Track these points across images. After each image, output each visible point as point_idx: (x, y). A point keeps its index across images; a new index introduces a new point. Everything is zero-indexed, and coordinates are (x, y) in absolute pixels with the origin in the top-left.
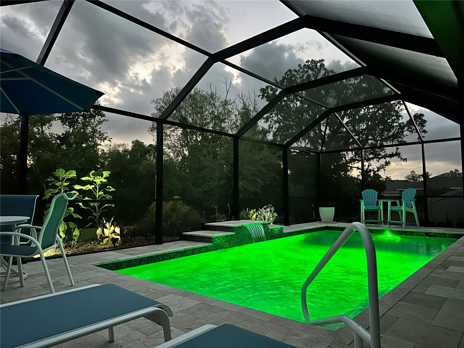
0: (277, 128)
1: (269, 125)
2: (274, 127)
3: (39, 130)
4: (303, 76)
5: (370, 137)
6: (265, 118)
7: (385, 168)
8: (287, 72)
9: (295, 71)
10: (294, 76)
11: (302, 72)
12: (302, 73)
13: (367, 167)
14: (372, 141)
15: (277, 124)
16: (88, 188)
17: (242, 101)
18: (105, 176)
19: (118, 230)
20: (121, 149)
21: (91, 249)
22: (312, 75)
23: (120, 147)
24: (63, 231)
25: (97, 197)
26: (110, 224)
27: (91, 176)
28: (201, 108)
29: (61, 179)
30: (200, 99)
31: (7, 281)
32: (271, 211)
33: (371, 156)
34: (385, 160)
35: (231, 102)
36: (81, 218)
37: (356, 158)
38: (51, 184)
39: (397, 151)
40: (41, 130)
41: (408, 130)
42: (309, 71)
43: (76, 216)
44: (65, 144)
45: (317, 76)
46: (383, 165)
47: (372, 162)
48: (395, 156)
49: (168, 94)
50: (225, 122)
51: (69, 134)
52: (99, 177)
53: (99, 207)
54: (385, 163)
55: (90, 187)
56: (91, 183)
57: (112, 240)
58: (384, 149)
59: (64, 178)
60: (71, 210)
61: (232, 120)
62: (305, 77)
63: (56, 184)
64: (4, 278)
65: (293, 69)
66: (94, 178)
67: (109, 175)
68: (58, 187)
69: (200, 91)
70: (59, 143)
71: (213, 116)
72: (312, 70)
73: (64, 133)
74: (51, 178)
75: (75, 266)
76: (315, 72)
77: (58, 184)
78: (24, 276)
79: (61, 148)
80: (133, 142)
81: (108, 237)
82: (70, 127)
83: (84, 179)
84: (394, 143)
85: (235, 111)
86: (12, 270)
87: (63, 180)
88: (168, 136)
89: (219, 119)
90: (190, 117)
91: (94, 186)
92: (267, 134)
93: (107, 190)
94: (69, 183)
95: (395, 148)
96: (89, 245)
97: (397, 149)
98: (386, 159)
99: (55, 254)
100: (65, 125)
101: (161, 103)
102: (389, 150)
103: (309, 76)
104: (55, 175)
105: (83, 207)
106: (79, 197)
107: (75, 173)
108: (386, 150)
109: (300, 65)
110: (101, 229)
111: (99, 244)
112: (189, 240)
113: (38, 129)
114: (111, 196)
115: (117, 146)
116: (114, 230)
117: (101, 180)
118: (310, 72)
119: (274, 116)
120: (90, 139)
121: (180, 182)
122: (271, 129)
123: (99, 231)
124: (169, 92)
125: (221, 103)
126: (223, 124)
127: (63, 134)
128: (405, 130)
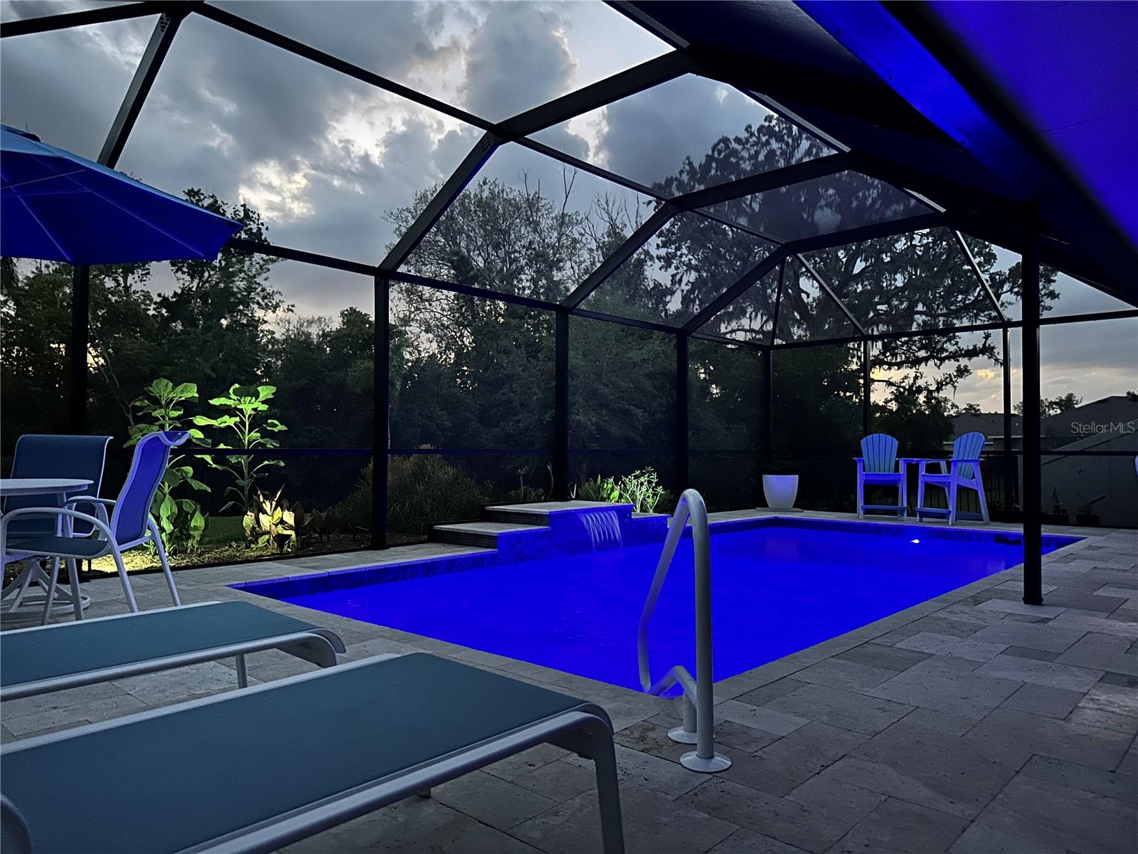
0: (692, 283)
1: (673, 276)
2: (685, 280)
3: (119, 285)
4: (757, 153)
5: (920, 307)
6: (663, 258)
7: (955, 384)
8: (718, 144)
9: (738, 140)
10: (735, 153)
11: (756, 144)
12: (755, 148)
13: (911, 381)
14: (924, 317)
15: (693, 272)
16: (225, 422)
17: (606, 217)
18: (262, 396)
19: (289, 517)
20: (314, 331)
21: (230, 556)
22: (778, 152)
23: (313, 324)
24: (168, 518)
25: (244, 444)
26: (274, 503)
27: (232, 396)
28: (506, 233)
29: (163, 402)
30: (504, 211)
31: (48, 611)
32: (650, 482)
33: (922, 354)
34: (957, 364)
35: (579, 218)
36: (209, 490)
37: (887, 357)
38: (141, 414)
39: (985, 342)
40: (123, 285)
41: (1011, 290)
42: (773, 141)
43: (197, 485)
44: (180, 319)
45: (792, 155)
46: (950, 375)
47: (922, 367)
48: (981, 355)
49: (427, 196)
50: (560, 269)
51: (188, 294)
52: (249, 398)
53: (251, 465)
54: (957, 371)
55: (229, 421)
56: (231, 411)
57: (277, 540)
58: (955, 337)
59: (172, 400)
60: (187, 473)
61: (581, 263)
62: (761, 157)
63: (153, 414)
64: (43, 606)
65: (732, 138)
66: (239, 401)
67: (273, 394)
68: (158, 419)
69: (503, 191)
70: (166, 315)
71: (532, 253)
72: (779, 138)
73: (179, 291)
74: (142, 400)
75: (191, 588)
76: (787, 144)
77: (157, 413)
78: (84, 603)
79: (171, 328)
80: (342, 314)
81: (268, 533)
82: (193, 278)
83: (215, 402)
84: (979, 323)
85: (589, 240)
86: (58, 590)
87: (168, 404)
88: (427, 301)
89: (545, 261)
90: (480, 254)
91: (237, 419)
92: (666, 297)
93: (268, 428)
94: (182, 412)
95: (981, 333)
96: (225, 551)
97: (987, 337)
98: (958, 361)
99: (151, 565)
100: (180, 272)
101: (410, 218)
102: (967, 340)
103: (771, 154)
104: (153, 393)
105: (214, 466)
106: (204, 443)
107: (196, 390)
108: (960, 338)
109: (750, 126)
110: (253, 514)
111: (248, 547)
112: (447, 543)
113: (117, 281)
114: (276, 442)
115: (305, 324)
116: (282, 518)
117: (254, 406)
118: (775, 145)
119: (686, 252)
120: (241, 307)
121: (448, 414)
122: (677, 286)
123: (248, 519)
124: (428, 193)
125: (555, 220)
126: (555, 273)
127: (175, 294)
128: (1005, 290)
